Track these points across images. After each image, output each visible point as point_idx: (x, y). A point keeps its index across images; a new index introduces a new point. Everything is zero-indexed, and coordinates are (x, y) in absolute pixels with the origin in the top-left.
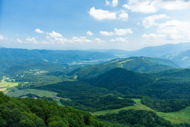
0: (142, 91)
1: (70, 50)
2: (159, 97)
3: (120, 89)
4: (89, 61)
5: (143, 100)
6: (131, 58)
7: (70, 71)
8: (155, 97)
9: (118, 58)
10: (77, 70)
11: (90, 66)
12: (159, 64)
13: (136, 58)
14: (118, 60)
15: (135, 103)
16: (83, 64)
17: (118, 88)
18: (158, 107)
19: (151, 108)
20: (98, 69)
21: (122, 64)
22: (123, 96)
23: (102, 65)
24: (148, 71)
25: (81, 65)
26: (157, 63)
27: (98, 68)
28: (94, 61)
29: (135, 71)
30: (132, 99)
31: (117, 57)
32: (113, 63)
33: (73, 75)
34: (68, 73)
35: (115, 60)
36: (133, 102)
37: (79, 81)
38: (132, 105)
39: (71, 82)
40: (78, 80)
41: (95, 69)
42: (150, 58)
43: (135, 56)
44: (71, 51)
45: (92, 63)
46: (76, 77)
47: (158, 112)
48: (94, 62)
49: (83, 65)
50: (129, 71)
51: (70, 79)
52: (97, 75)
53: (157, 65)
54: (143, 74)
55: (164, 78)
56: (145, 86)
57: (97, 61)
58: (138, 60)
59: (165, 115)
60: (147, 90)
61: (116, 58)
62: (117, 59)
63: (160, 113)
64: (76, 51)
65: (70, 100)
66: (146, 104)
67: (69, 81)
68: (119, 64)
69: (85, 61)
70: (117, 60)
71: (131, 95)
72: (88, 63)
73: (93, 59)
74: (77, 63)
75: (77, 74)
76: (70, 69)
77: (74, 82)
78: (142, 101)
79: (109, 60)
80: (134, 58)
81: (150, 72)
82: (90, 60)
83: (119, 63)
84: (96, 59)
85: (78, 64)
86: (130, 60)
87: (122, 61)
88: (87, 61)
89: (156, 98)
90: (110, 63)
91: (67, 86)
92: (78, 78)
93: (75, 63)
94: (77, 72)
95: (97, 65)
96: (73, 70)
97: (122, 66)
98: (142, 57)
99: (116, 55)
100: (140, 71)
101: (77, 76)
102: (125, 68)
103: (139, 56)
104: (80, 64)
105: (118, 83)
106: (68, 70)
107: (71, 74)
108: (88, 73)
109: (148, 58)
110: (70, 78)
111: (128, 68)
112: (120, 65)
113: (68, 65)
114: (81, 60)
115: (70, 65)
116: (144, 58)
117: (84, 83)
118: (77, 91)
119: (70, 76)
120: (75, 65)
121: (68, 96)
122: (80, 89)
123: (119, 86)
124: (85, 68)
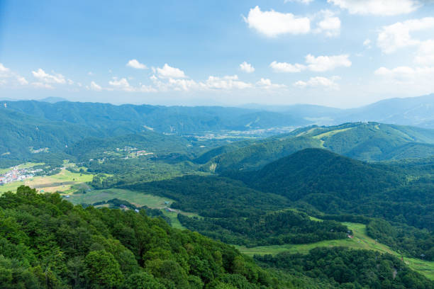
0: (370, 207)
1: (203, 107)
2: (413, 223)
3: (315, 198)
4: (244, 132)
5: (370, 226)
6: (345, 125)
7: (202, 153)
8: (403, 222)
9: (314, 126)
10: (217, 151)
11: (246, 142)
12: (418, 141)
13: (359, 125)
14: (313, 129)
15: (351, 233)
16: (231, 137)
17: (310, 196)
18: (408, 245)
19: (391, 247)
20: (264, 150)
21: (322, 139)
22: (322, 214)
23: (273, 140)
24: (389, 159)
25: (225, 139)
26: (413, 138)
27: (264, 148)
28: (255, 131)
29: (354, 158)
30: (344, 224)
31: (311, 122)
32: (301, 138)
33: (207, 162)
34: (196, 156)
35: (305, 129)
36: (345, 230)
37: (219, 176)
38: (342, 238)
39: (202, 178)
40: (217, 175)
41: (258, 150)
42: (393, 127)
43: (354, 121)
44: (204, 109)
45: (250, 135)
46: (213, 167)
47: (409, 257)
48: (255, 134)
49: (231, 140)
50: (338, 158)
51: (200, 170)
52: (261, 163)
53: (413, 144)
54: (373, 165)
55: (430, 175)
56: (377, 195)
57: (262, 130)
58: (362, 131)
59: (425, 267)
60: (382, 205)
61: (307, 126)
62: (310, 128)
63: (413, 260)
64: (215, 107)
65: (199, 217)
66: (378, 237)
67: (198, 176)
68: (315, 139)
69: (233, 132)
70: (310, 131)
71: (342, 213)
72: (240, 135)
73: (254, 126)
74: (216, 135)
75: (217, 161)
76: (201, 149)
77: (209, 177)
78: (368, 229)
79: (292, 129)
80: (353, 125)
81: (394, 159)
82: (247, 129)
83: (314, 137)
84: (261, 128)
85: (219, 138)
86: (343, 130)
87: (323, 133)
88: (239, 132)
89: (405, 225)
90: (294, 137)
91: (194, 186)
92: (217, 170)
93: (212, 136)
94: (217, 157)
95: (261, 141)
96: (208, 150)
97: (321, 146)
98: (374, 124)
99: (307, 119)
100: (368, 158)
101: (216, 165)
102: (330, 150)
103: (366, 122)
104: (224, 137)
105: (310, 185)
106: (198, 151)
107: (204, 159)
108: (240, 160)
109: (388, 125)
111: (338, 151)
112: (318, 141)
113: (196, 140)
114: (227, 128)
115: (200, 138)
116: (379, 127)
117: (230, 182)
118: (216, 198)
119: (201, 163)
120: (212, 140)
121: (195, 208)
122: (222, 194)
123: (313, 192)
124: (235, 146)
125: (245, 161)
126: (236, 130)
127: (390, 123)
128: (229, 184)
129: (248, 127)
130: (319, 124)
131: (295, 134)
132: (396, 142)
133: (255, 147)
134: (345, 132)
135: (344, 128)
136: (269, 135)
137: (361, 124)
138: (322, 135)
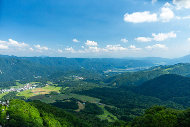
1: (105, 58)
9: (161, 65)
13: (186, 64)
16: (119, 71)
25: (117, 72)
31: (156, 65)
33: (110, 82)
34: (105, 80)
45: (128, 71)
46: (114, 84)
48: (130, 70)
49: (120, 72)
51: (109, 86)
69: (120, 69)
72: (123, 70)
73: (129, 66)
75: (116, 82)
76: (107, 77)
82: (126, 68)
84: (133, 67)
85: (114, 72)
88: (122, 69)
90: (151, 70)
93: (110, 71)
94: (116, 79)
96: (110, 77)
106: (105, 77)
113: (104, 73)
114: (116, 67)
115: (105, 72)
119: (108, 83)
120: (111, 72)
136: (137, 71)
138: (167, 69)
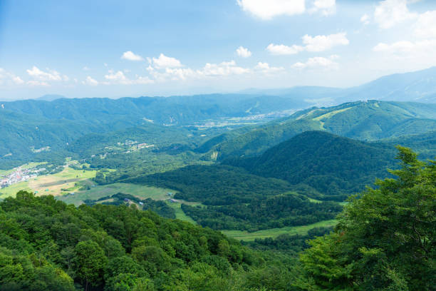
1: (202, 95)
3: (315, 180)
4: (244, 118)
6: (345, 105)
7: (203, 142)
9: (314, 108)
10: (219, 139)
11: (247, 128)
12: (418, 117)
13: (359, 104)
14: (312, 111)
16: (231, 124)
17: (310, 178)
21: (322, 121)
22: (322, 195)
23: (273, 125)
24: (389, 137)
25: (226, 127)
26: (413, 113)
27: (265, 134)
28: (255, 117)
29: (354, 138)
30: (342, 204)
31: (310, 104)
32: (301, 121)
33: (209, 150)
34: (197, 146)
35: (305, 112)
36: (341, 210)
37: (221, 164)
39: (204, 167)
40: (219, 163)
41: (259, 136)
42: (393, 103)
43: (354, 100)
44: (202, 97)
45: (250, 121)
46: (215, 155)
48: (254, 120)
49: (232, 127)
50: (337, 139)
51: (202, 160)
52: (261, 150)
53: (412, 120)
54: (372, 144)
57: (262, 116)
58: (363, 111)
61: (307, 108)
62: (310, 110)
64: (214, 95)
65: (203, 206)
67: (200, 165)
68: (315, 121)
69: (234, 119)
70: (310, 113)
71: (342, 194)
72: (241, 121)
73: (254, 112)
74: (216, 124)
75: (218, 150)
76: (202, 139)
77: (212, 166)
79: (291, 112)
80: (352, 104)
81: (394, 137)
82: (247, 115)
83: (314, 119)
84: (261, 113)
85: (220, 126)
86: (342, 110)
87: (323, 114)
88: (239, 119)
90: (293, 120)
91: (196, 176)
92: (219, 159)
93: (212, 124)
94: (218, 145)
95: (261, 126)
96: (209, 139)
97: (321, 128)
98: (373, 102)
99: (306, 100)
100: (369, 137)
101: (217, 154)
102: (329, 131)
103: (366, 100)
104: (225, 124)
105: (311, 167)
106: (198, 140)
107: (205, 148)
108: (241, 146)
109: (388, 102)
110: (204, 159)
111: (339, 132)
112: (318, 123)
113: (196, 129)
114: (227, 115)
115: (200, 128)
116: (379, 104)
117: (232, 170)
118: (218, 186)
119: (203, 153)
120: (213, 128)
121: (197, 197)
122: (224, 182)
123: (313, 174)
124: (235, 133)
125: (246, 147)
126: (236, 117)
127: (390, 100)
128: (231, 172)
129: (248, 113)
130: (319, 106)
131: (295, 117)
132: (397, 119)
133: (255, 133)
134: (344, 113)
135: (344, 108)
136: (270, 120)
137: (360, 102)
138: (322, 117)
